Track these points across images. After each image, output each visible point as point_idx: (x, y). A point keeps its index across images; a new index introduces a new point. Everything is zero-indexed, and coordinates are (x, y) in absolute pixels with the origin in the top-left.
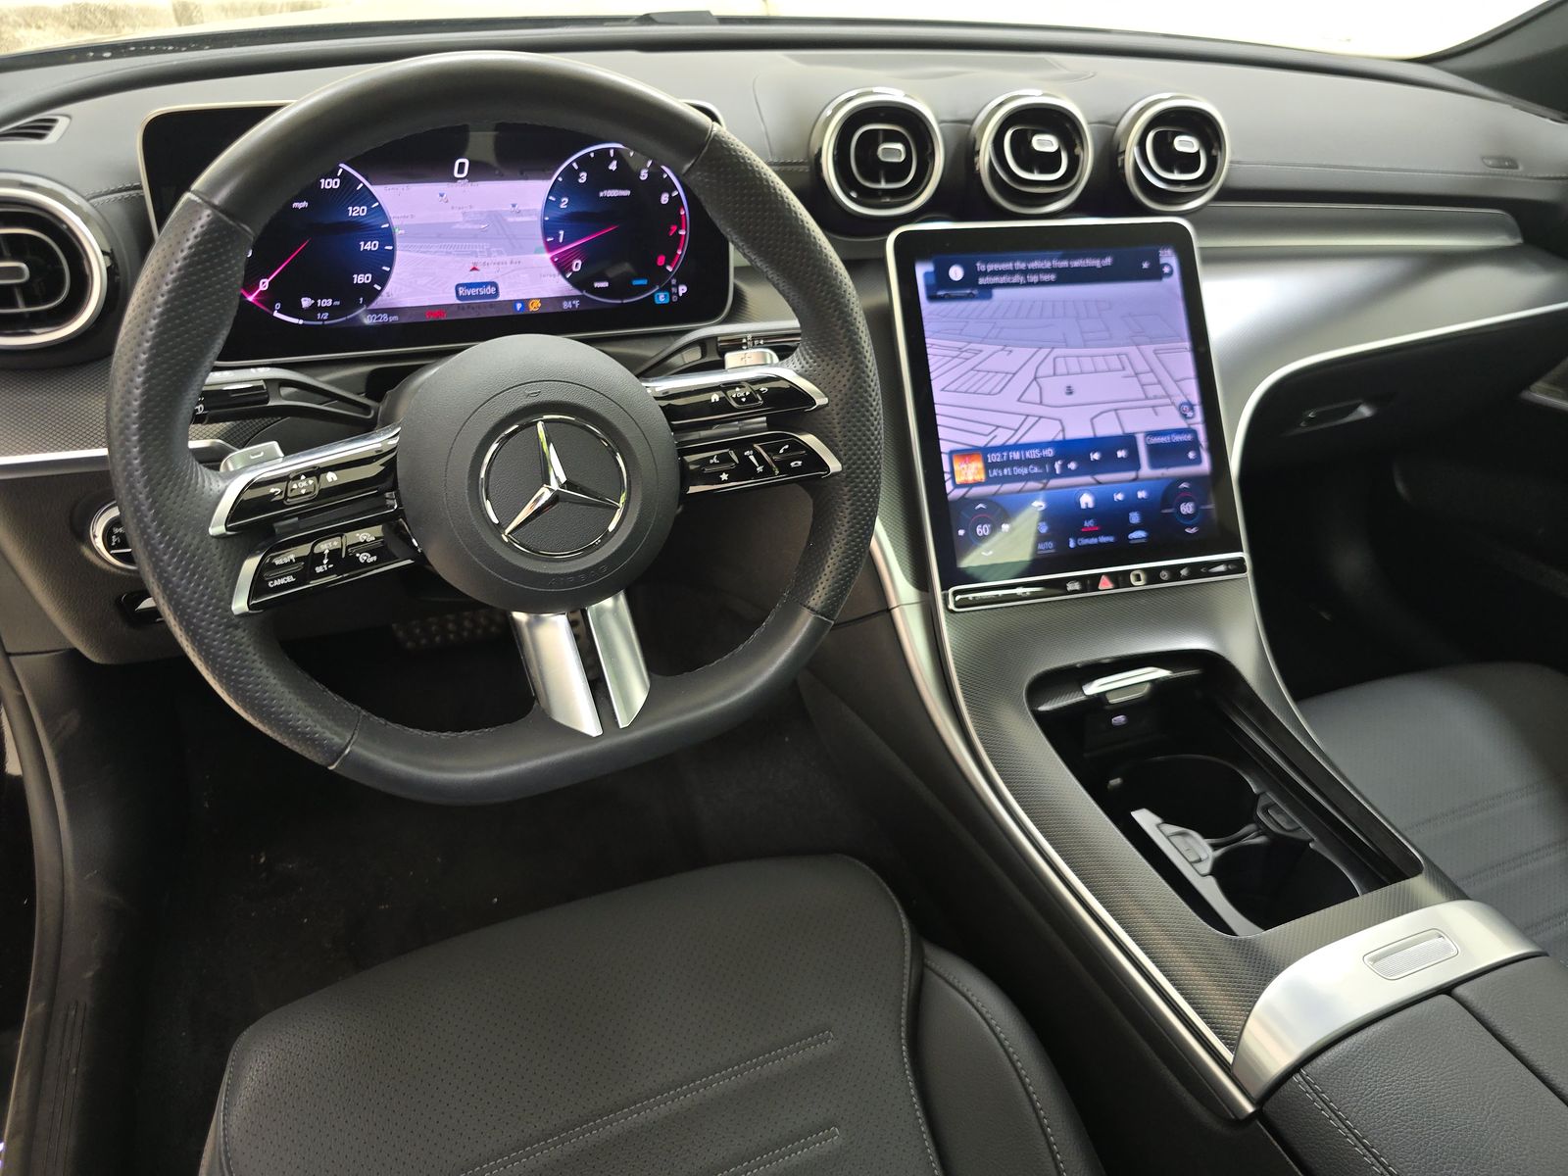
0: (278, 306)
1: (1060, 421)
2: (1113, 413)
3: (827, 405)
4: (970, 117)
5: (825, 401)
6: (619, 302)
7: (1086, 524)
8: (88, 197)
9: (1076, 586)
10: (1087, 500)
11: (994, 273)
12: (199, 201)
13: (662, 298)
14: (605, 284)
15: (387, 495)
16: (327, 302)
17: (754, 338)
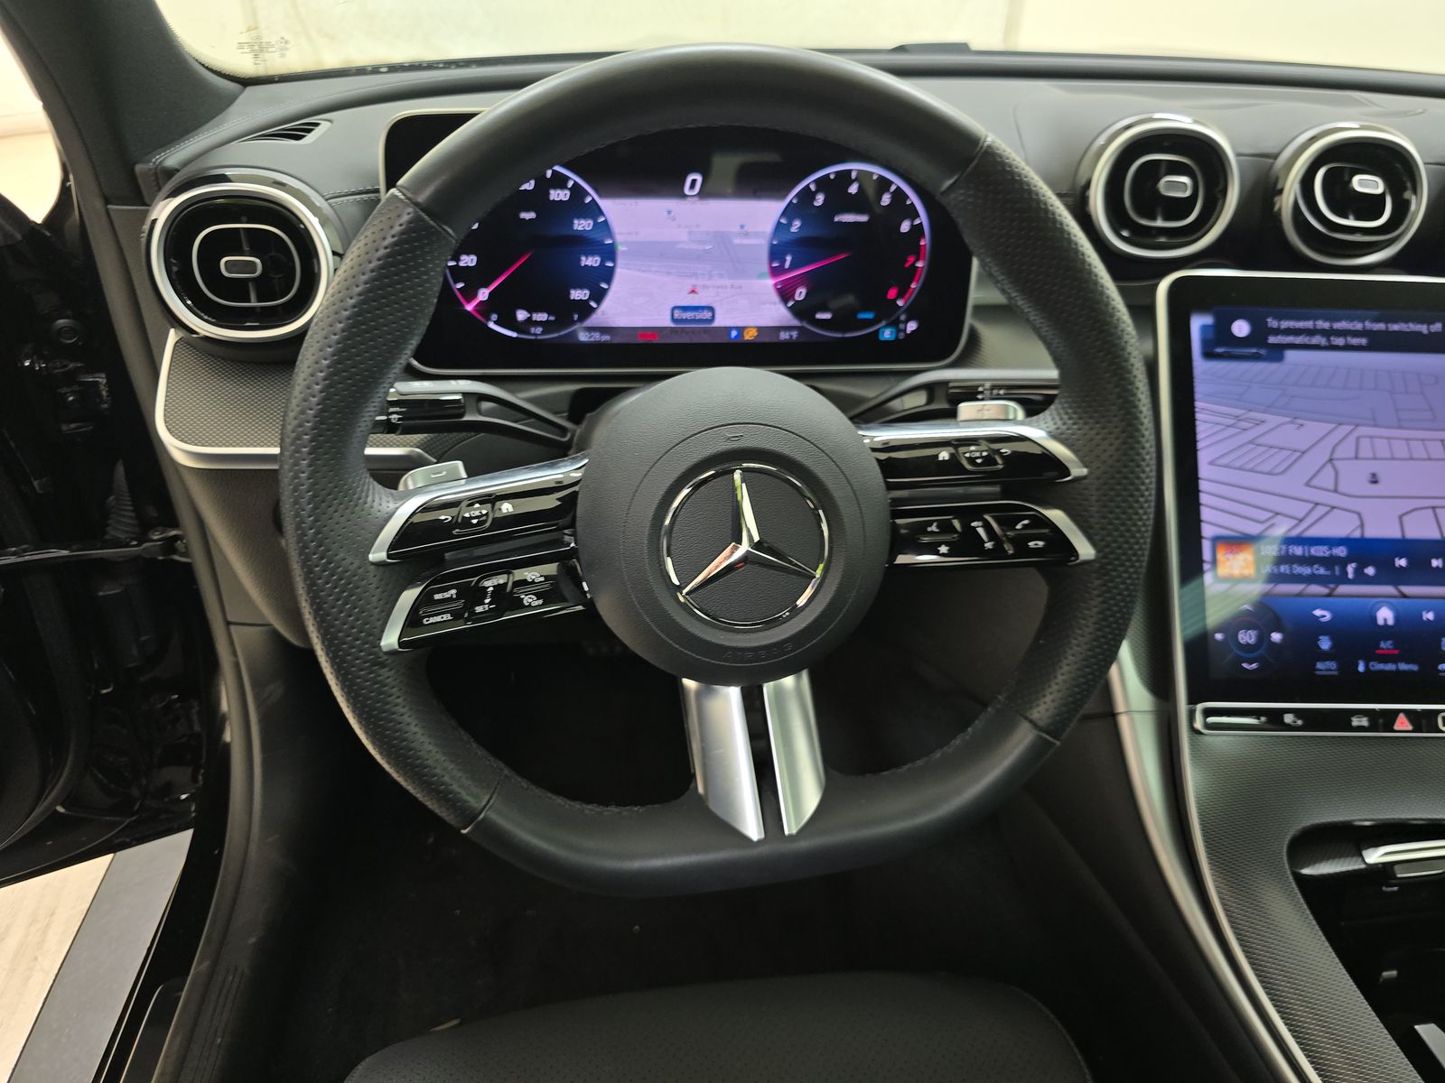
0: (494, 317)
1: (1359, 514)
2: (1430, 511)
3: (1084, 478)
4: (1275, 151)
5: (1084, 471)
6: (840, 335)
7: (1383, 645)
8: (327, 197)
9: (1364, 722)
10: (1385, 615)
11: (1288, 332)
12: (402, 197)
13: (887, 334)
14: (827, 316)
15: (566, 531)
16: (541, 317)
17: (993, 387)
